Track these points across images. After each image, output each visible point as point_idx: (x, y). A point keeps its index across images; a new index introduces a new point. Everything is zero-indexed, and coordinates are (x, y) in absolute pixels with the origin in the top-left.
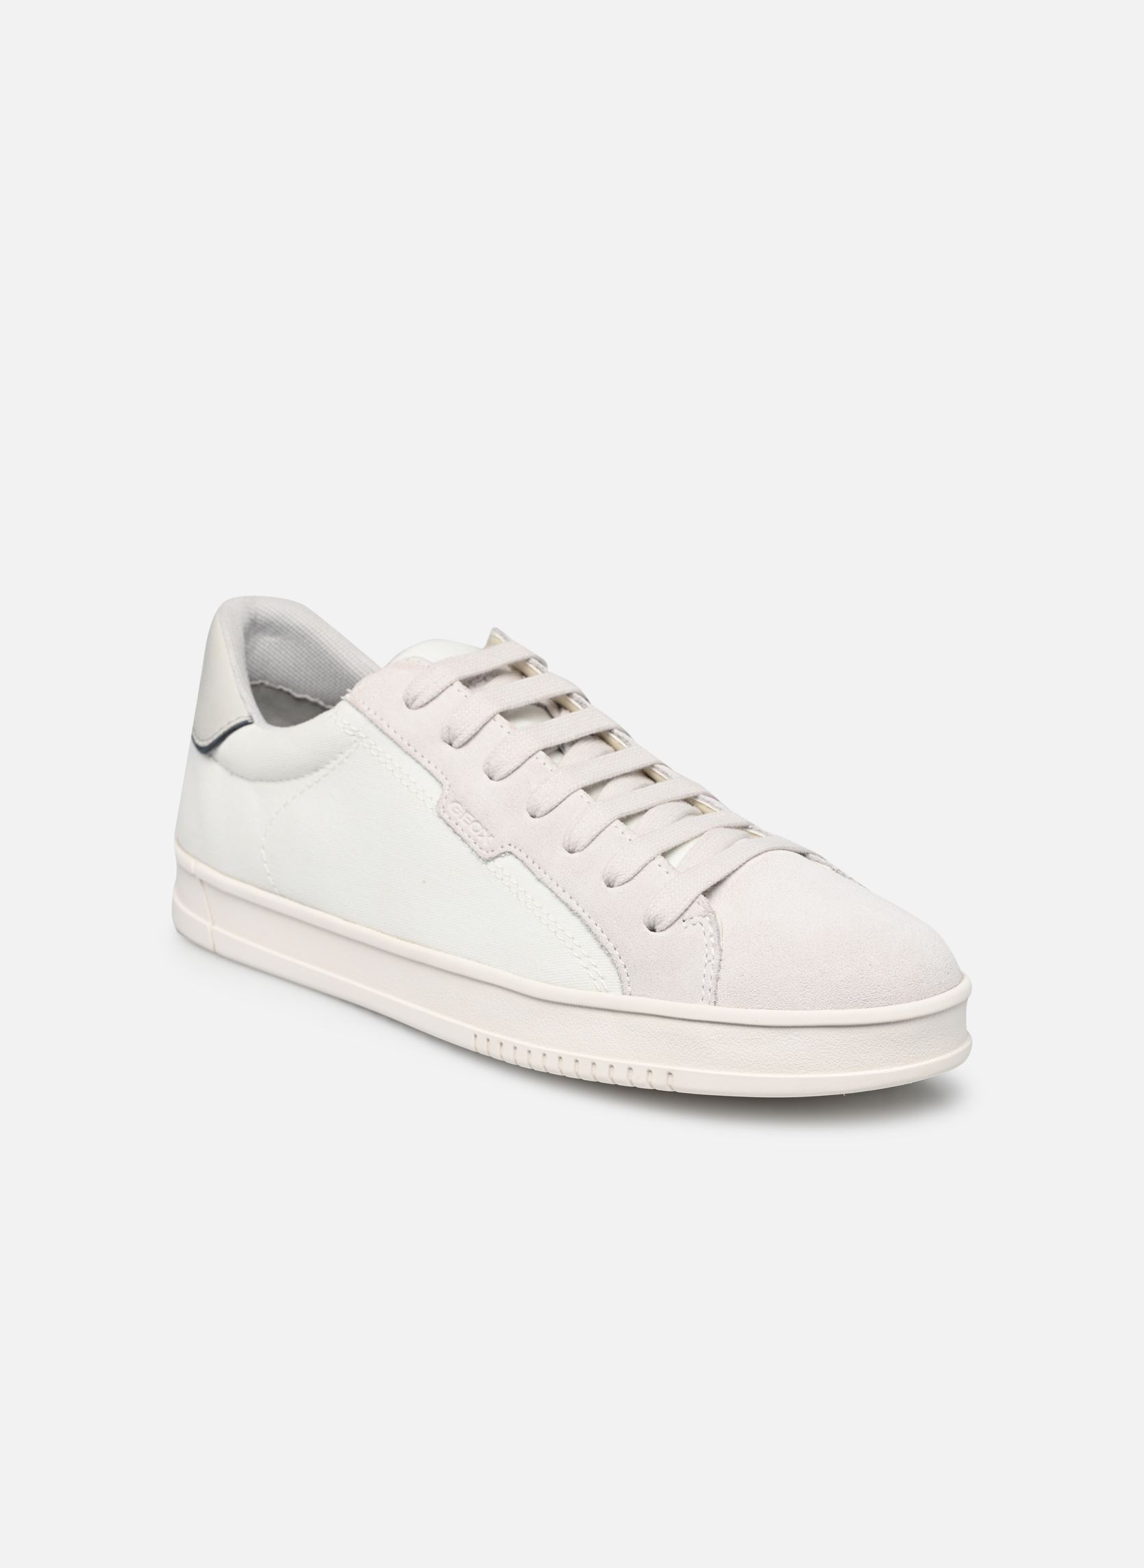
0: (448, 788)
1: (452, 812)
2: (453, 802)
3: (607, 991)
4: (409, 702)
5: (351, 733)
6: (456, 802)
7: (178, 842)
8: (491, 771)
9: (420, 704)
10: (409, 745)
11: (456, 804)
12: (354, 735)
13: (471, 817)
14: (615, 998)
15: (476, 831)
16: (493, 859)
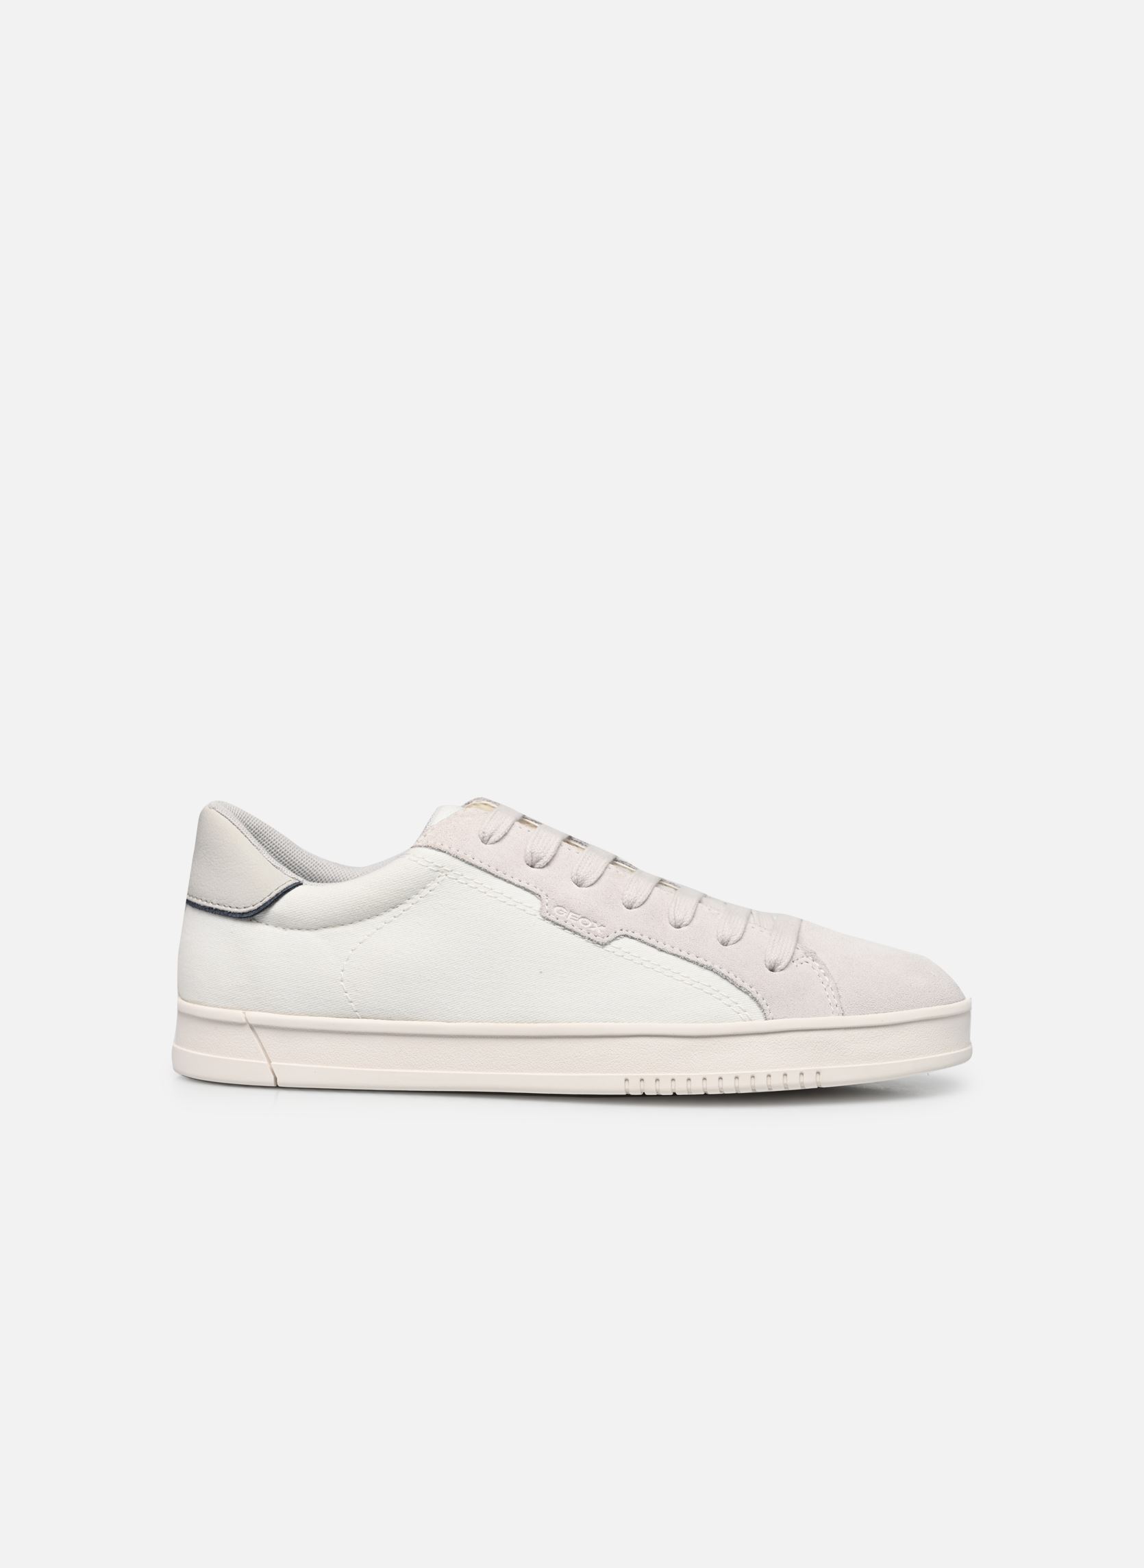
0: (546, 897)
1: (557, 914)
2: (555, 907)
3: (751, 1020)
4: (486, 839)
5: (435, 869)
6: (558, 906)
7: (179, 995)
8: (579, 881)
9: (497, 839)
10: (497, 870)
11: (560, 908)
12: (438, 871)
13: (577, 916)
14: (760, 1024)
15: (586, 924)
16: (610, 942)
